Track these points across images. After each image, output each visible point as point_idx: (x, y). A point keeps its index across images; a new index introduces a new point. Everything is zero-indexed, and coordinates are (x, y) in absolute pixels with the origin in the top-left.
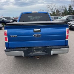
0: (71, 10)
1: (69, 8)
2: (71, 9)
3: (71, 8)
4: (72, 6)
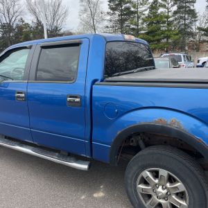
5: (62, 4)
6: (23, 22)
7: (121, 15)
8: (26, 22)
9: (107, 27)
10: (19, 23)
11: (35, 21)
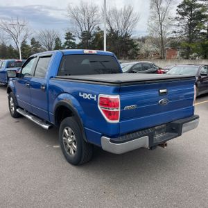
0: (71, 43)
1: (67, 39)
2: (71, 40)
3: (70, 38)
4: (73, 34)
5: (133, 12)
6: (99, 29)
7: (191, 20)
8: (102, 29)
9: (175, 32)
10: (96, 31)
11: (109, 29)
